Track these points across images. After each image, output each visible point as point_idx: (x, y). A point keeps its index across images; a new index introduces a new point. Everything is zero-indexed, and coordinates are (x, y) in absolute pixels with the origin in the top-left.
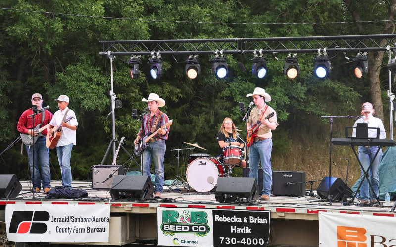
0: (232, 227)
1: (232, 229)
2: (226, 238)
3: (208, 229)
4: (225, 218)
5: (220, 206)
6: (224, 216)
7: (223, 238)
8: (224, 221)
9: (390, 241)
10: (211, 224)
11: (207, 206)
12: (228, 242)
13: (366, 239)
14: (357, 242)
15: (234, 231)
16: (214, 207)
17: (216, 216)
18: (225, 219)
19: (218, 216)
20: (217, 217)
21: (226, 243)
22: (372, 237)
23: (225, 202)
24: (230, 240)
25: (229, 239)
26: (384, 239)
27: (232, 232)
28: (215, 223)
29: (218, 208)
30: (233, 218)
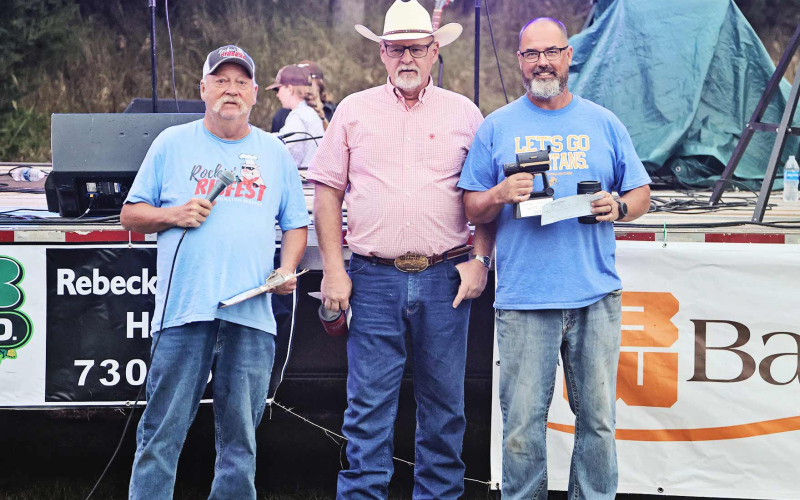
0: (130, 315)
1: (131, 325)
2: (104, 364)
3: (22, 328)
4: (104, 279)
5: (82, 230)
6: (96, 272)
7: (89, 364)
8: (97, 291)
9: (766, 338)
10: (35, 310)
11: (21, 233)
12: (110, 378)
13: (676, 338)
14: (641, 351)
15: (138, 331)
16: (57, 234)
17: (61, 272)
18: (101, 286)
19: (71, 273)
20: (66, 278)
21: (104, 381)
22: (700, 327)
23: (89, 215)
24: (122, 371)
25: (115, 364)
26: (744, 333)
27: (130, 334)
28: (57, 304)
29: (72, 238)
30: (136, 279)
